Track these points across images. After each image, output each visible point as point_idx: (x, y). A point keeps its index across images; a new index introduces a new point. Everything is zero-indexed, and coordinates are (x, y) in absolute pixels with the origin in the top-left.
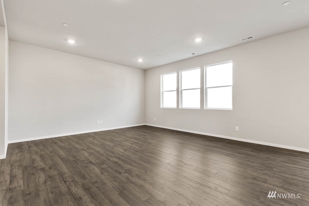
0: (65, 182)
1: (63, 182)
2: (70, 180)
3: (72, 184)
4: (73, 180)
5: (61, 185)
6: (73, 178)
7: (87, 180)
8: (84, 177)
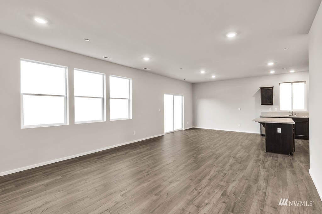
0: (265, 193)
1: (267, 194)
2: (260, 192)
3: (262, 188)
4: (258, 191)
5: (270, 193)
6: (256, 192)
7: (250, 184)
8: (249, 187)
